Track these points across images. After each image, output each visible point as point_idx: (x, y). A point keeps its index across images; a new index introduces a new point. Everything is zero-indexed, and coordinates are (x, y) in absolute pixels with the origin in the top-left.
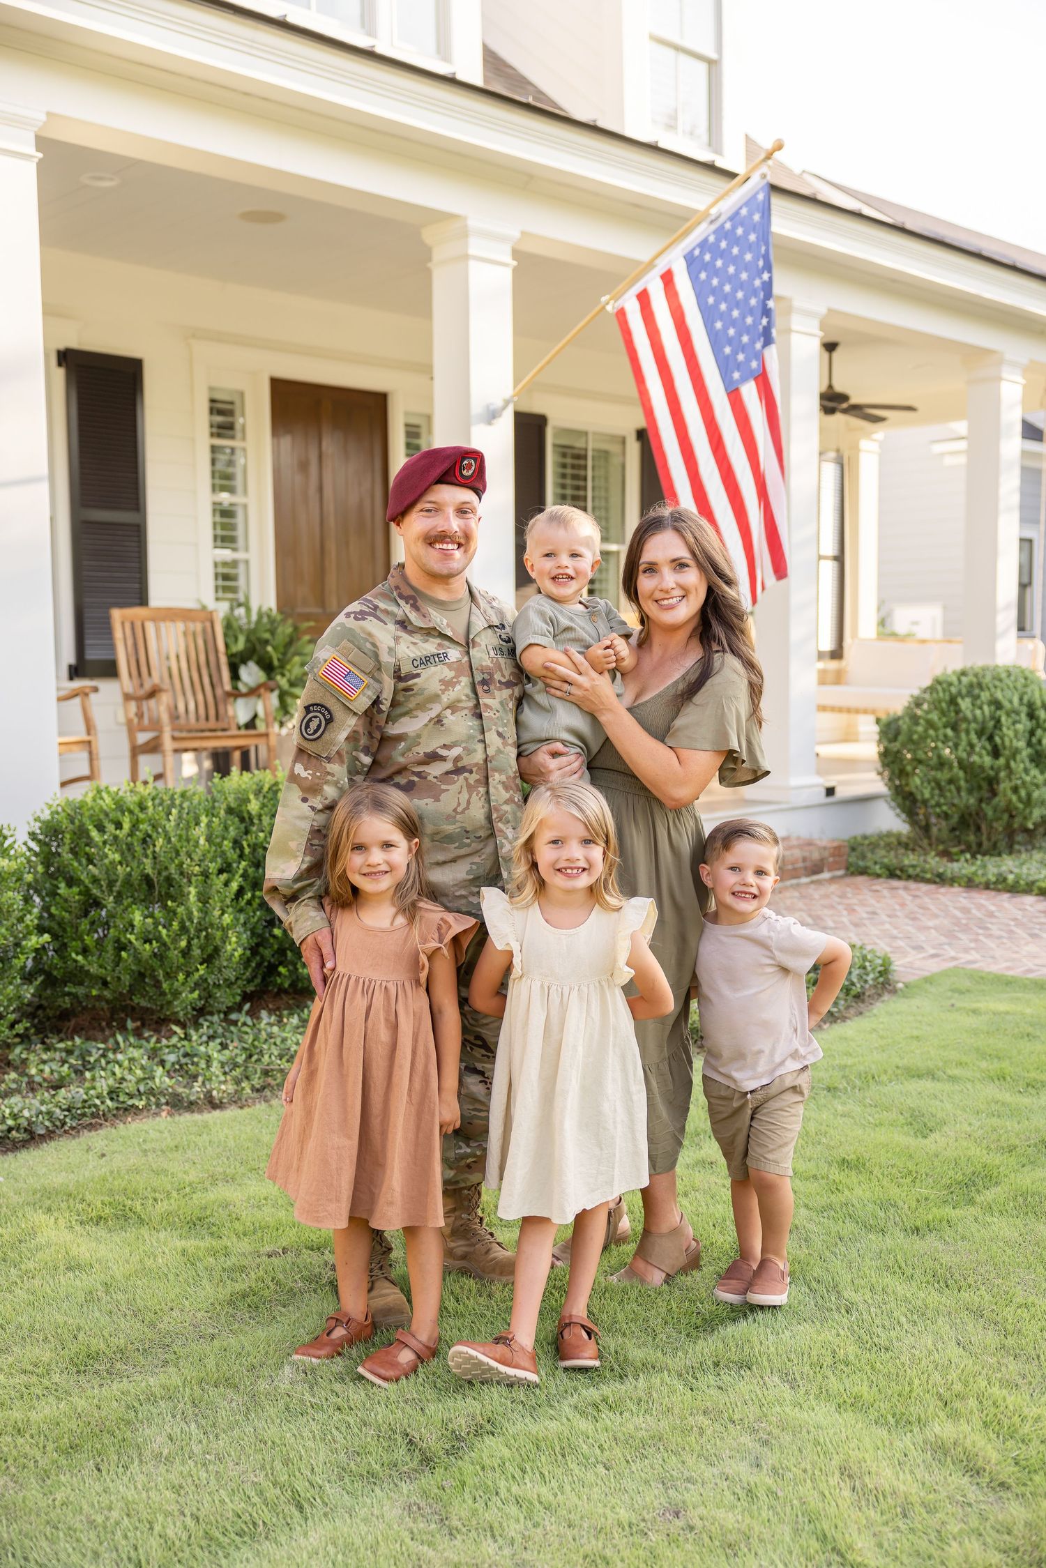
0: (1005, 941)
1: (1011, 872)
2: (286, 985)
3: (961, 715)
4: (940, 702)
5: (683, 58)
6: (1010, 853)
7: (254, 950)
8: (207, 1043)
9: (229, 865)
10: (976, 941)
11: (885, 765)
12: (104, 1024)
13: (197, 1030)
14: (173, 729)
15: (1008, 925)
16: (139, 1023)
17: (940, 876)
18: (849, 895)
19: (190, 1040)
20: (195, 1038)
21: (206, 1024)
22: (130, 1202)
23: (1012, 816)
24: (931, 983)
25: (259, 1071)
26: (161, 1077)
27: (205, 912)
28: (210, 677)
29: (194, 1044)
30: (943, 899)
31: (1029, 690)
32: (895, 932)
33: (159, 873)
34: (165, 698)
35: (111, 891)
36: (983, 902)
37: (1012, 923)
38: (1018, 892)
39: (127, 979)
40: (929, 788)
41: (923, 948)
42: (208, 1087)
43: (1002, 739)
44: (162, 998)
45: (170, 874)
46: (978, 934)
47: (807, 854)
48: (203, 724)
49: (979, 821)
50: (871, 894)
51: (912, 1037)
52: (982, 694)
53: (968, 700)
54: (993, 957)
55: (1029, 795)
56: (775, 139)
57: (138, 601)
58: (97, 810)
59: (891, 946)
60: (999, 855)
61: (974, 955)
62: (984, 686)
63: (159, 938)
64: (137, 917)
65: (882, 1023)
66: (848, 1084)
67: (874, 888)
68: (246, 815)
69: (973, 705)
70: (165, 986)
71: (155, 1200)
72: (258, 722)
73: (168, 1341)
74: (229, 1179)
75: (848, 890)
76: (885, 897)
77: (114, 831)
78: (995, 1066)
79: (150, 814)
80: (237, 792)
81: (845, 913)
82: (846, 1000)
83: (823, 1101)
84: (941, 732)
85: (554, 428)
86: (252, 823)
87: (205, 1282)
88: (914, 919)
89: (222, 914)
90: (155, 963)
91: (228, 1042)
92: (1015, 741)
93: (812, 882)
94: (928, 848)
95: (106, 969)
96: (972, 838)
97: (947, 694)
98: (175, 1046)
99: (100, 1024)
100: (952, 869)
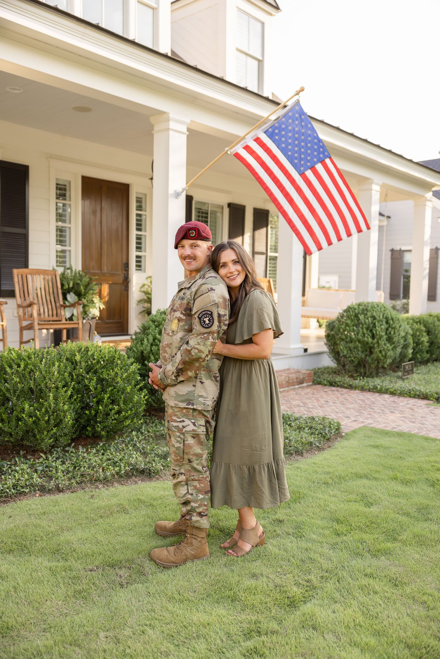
0: (381, 414)
1: (379, 385)
2: (90, 435)
3: (360, 321)
4: (351, 316)
5: (249, 59)
6: (377, 377)
7: (76, 420)
8: (56, 461)
9: (67, 383)
10: (370, 414)
11: (328, 340)
12: (9, 452)
13: (51, 456)
14: (39, 320)
15: (381, 407)
16: (25, 452)
17: (350, 386)
18: (316, 393)
19: (48, 460)
20: (50, 459)
21: (55, 452)
22: (24, 542)
23: (378, 362)
24: (356, 433)
25: (79, 475)
26: (36, 478)
27: (56, 404)
28: (54, 298)
29: (50, 462)
30: (353, 396)
31: (386, 312)
32: (337, 410)
33: (37, 387)
34: (35, 307)
35: (15, 394)
36: (369, 397)
37: (382, 407)
38: (382, 393)
39: (21, 433)
40: (346, 350)
41: (349, 417)
42: (57, 482)
43: (376, 331)
44: (36, 441)
45: (41, 387)
46: (370, 411)
47: (298, 376)
48: (51, 318)
49: (365, 364)
50: (324, 393)
51: (354, 458)
52: (368, 313)
53: (363, 315)
54: (378, 422)
55: (386, 354)
56: (301, 86)
57: (24, 266)
58: (9, 359)
59: (336, 416)
60: (373, 377)
61: (370, 421)
62: (368, 310)
63: (36, 416)
64: (27, 406)
65: (340, 452)
66: (333, 481)
67: (325, 390)
68: (74, 361)
69: (364, 317)
70: (38, 436)
71: (36, 540)
72: (74, 318)
73: (45, 618)
74: (69, 529)
75: (315, 391)
76: (330, 395)
77: (16, 368)
78: (391, 473)
79: (33, 361)
80: (71, 350)
81: (315, 401)
82: (324, 441)
83: (323, 489)
84: (351, 328)
85: (196, 201)
86: (77, 365)
87: (61, 585)
88: (343, 404)
89: (64, 405)
90: (34, 426)
91: (65, 460)
92: (381, 332)
93: (300, 387)
94: (344, 374)
95: (11, 429)
96: (362, 370)
97: (354, 313)
98: (42, 463)
99: (8, 452)
100: (355, 383)
